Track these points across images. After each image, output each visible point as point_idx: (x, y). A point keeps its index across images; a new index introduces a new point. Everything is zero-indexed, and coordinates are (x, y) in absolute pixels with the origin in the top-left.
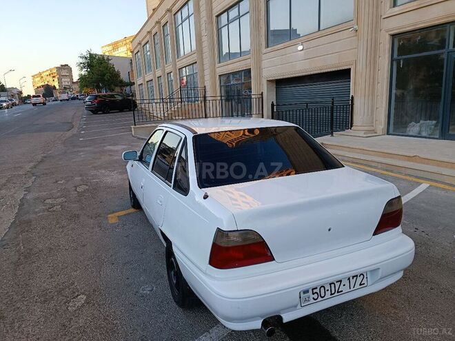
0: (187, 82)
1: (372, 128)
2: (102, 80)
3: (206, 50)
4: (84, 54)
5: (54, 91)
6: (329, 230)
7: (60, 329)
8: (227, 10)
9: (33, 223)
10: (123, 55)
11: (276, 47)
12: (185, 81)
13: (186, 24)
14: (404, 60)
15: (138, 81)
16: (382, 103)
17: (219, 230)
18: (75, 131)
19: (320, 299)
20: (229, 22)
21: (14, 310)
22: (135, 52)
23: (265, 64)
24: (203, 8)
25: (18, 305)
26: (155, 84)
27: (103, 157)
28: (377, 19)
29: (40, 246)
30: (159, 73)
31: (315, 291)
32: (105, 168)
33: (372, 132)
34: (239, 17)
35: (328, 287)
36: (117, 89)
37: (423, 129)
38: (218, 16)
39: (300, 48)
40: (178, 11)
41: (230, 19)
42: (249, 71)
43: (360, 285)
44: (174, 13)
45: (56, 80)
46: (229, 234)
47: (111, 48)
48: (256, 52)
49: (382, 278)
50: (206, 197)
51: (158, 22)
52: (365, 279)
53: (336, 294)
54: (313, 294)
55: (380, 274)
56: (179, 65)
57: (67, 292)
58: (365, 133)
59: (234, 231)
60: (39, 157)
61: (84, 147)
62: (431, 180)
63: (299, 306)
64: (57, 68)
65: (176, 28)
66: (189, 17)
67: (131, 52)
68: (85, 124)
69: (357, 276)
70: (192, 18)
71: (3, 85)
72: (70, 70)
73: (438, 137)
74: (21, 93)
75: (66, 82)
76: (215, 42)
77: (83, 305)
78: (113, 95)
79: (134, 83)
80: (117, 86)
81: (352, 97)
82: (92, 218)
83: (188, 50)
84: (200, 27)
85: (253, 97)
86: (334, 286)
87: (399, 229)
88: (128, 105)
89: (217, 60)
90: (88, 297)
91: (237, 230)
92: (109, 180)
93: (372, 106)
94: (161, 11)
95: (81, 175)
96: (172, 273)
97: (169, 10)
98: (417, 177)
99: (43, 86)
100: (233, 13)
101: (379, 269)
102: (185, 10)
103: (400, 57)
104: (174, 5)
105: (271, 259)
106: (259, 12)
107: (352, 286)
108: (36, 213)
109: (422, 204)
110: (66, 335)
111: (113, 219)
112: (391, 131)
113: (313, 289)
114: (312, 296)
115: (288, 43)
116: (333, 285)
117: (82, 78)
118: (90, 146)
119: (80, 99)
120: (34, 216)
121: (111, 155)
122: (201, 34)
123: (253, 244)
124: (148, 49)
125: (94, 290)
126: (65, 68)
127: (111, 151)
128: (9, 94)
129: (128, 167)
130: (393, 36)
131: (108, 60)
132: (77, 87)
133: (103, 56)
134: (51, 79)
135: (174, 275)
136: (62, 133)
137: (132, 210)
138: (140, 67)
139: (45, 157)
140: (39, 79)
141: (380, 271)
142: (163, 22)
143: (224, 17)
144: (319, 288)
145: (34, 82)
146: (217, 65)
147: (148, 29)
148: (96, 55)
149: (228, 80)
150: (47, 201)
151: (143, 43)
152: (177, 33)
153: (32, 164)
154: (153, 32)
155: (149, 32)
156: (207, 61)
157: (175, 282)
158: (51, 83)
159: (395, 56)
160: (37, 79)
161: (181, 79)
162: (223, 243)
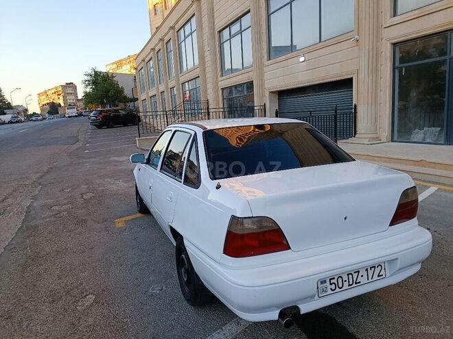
0: (190, 97)
1: (377, 136)
2: (107, 97)
3: (208, 64)
4: (90, 71)
5: (59, 108)
6: (346, 218)
7: (69, 328)
8: (229, 26)
9: (41, 228)
10: (127, 72)
11: (278, 59)
12: (188, 95)
13: (188, 40)
14: (406, 67)
15: (142, 97)
16: (386, 110)
17: (233, 217)
18: (80, 144)
19: (338, 290)
20: (231, 36)
21: (22, 310)
22: (139, 68)
23: (267, 76)
24: (205, 24)
25: (26, 305)
26: (158, 99)
27: (108, 167)
28: (378, 28)
29: (47, 250)
30: (162, 88)
31: (332, 281)
32: (111, 177)
33: (376, 140)
34: (241, 32)
35: (345, 278)
36: (121, 105)
37: (427, 136)
38: (220, 32)
39: (302, 59)
40: (181, 28)
41: (232, 33)
42: (251, 83)
43: (379, 276)
44: (177, 30)
45: (61, 97)
46: (245, 220)
47: (114, 66)
48: (259, 65)
49: (401, 269)
50: (218, 187)
51: (161, 40)
52: (383, 270)
53: (354, 285)
54: (331, 284)
55: (398, 265)
56: (182, 80)
57: (75, 292)
58: (369, 141)
59: (249, 217)
60: (45, 169)
61: (89, 158)
62: (440, 184)
63: (316, 297)
64: (62, 86)
65: (179, 45)
66: (191, 34)
67: (136, 69)
68: (90, 138)
69: (375, 267)
70: (195, 35)
71: (9, 103)
72: (75, 88)
73: (443, 143)
74: (27, 110)
75: (71, 99)
76: (218, 58)
77: (92, 305)
78: (118, 110)
79: (137, 99)
80: (121, 102)
81: (355, 106)
82: (99, 223)
83: (190, 65)
84: (203, 42)
85: (255, 108)
86: (352, 276)
87: (415, 221)
88: (132, 119)
89: (219, 74)
90: (97, 296)
91: (253, 217)
92: (114, 188)
93: (376, 114)
94: (165, 29)
95: (87, 184)
96: (183, 270)
97: (172, 28)
98: (424, 181)
99: (48, 104)
100: (235, 28)
101: (397, 259)
102: (188, 28)
103: (402, 65)
104: (177, 22)
105: (287, 247)
106: (260, 26)
107: (370, 277)
108: (43, 219)
109: (432, 206)
110: (75, 333)
111: (120, 223)
112: (395, 138)
113: (330, 280)
114: (329, 287)
115: (289, 55)
116: (350, 276)
117: (87, 95)
118: (94, 158)
119: (84, 116)
120: (42, 221)
121: (116, 165)
122: (203, 49)
123: (269, 231)
124: (151, 66)
125: (103, 290)
126: (71, 85)
127: (116, 161)
128: (15, 111)
129: (135, 172)
130: (394, 44)
131: (113, 77)
132: (81, 104)
133: (107, 73)
134: (57, 97)
135: (185, 273)
136: (66, 146)
137: (139, 215)
138: (143, 84)
139: (51, 168)
140: (44, 97)
141: (399, 261)
142: (166, 39)
143: (226, 33)
144: (336, 279)
145: (39, 101)
146: (220, 79)
147: (152, 46)
148: (100, 72)
149: (231, 92)
150: (54, 208)
151: (147, 60)
152: (180, 49)
153: (38, 175)
154: (157, 49)
155: (152, 49)
156: (209, 75)
157: (186, 279)
158: (57, 101)
159: (397, 64)
160: (42, 98)
161: (184, 94)
162: (238, 230)
